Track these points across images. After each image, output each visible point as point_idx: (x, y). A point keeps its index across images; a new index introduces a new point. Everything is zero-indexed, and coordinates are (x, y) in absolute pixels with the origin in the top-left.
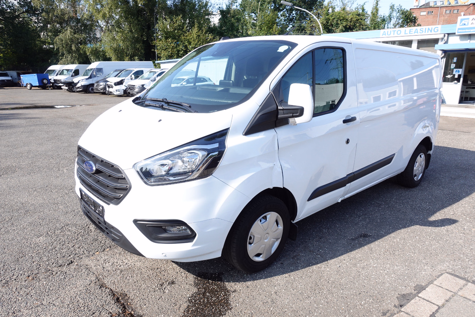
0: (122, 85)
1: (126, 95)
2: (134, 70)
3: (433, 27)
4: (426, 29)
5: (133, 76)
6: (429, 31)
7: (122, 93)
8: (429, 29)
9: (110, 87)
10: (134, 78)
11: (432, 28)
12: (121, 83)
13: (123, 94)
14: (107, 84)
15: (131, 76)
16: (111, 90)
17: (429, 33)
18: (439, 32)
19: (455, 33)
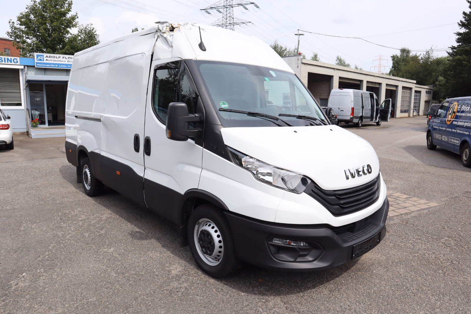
3: (13, 58)
4: (5, 59)
6: (9, 61)
8: (8, 59)
11: (11, 59)
17: (9, 63)
18: (19, 63)
19: (34, 66)
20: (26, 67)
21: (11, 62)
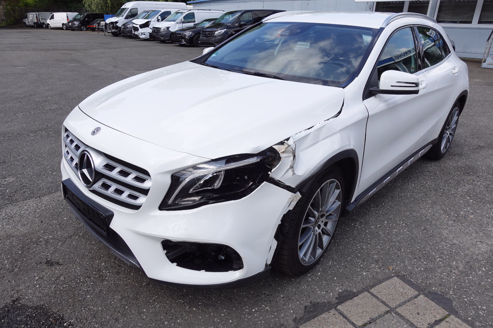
0: (147, 28)
1: (152, 39)
2: (161, 11)
5: (160, 18)
7: (147, 36)
9: (136, 29)
10: (160, 20)
12: (146, 25)
13: (149, 38)
14: (133, 26)
15: (158, 18)
16: (136, 33)
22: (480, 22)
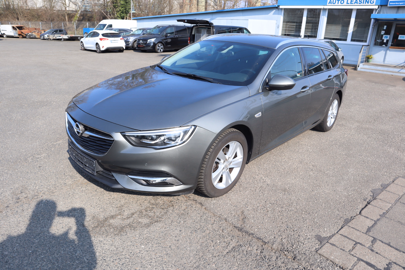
8: (366, 1)
11: (369, 0)
17: (367, 4)
18: (374, 4)
19: (387, 5)
20: (380, 7)
21: (368, 3)
22: (352, 40)
